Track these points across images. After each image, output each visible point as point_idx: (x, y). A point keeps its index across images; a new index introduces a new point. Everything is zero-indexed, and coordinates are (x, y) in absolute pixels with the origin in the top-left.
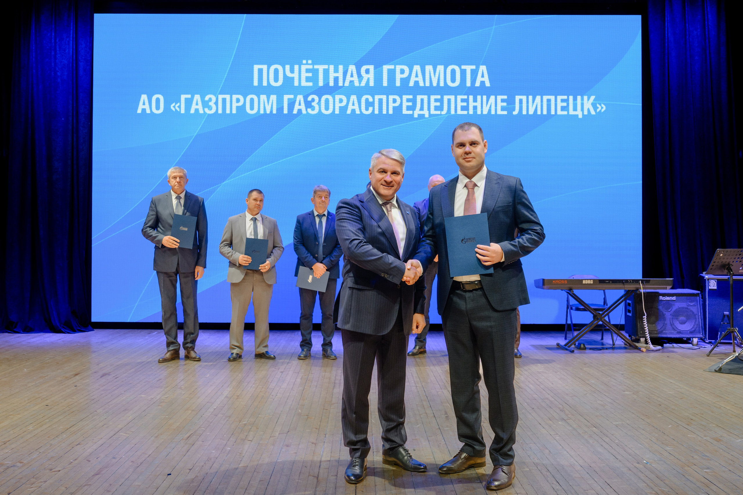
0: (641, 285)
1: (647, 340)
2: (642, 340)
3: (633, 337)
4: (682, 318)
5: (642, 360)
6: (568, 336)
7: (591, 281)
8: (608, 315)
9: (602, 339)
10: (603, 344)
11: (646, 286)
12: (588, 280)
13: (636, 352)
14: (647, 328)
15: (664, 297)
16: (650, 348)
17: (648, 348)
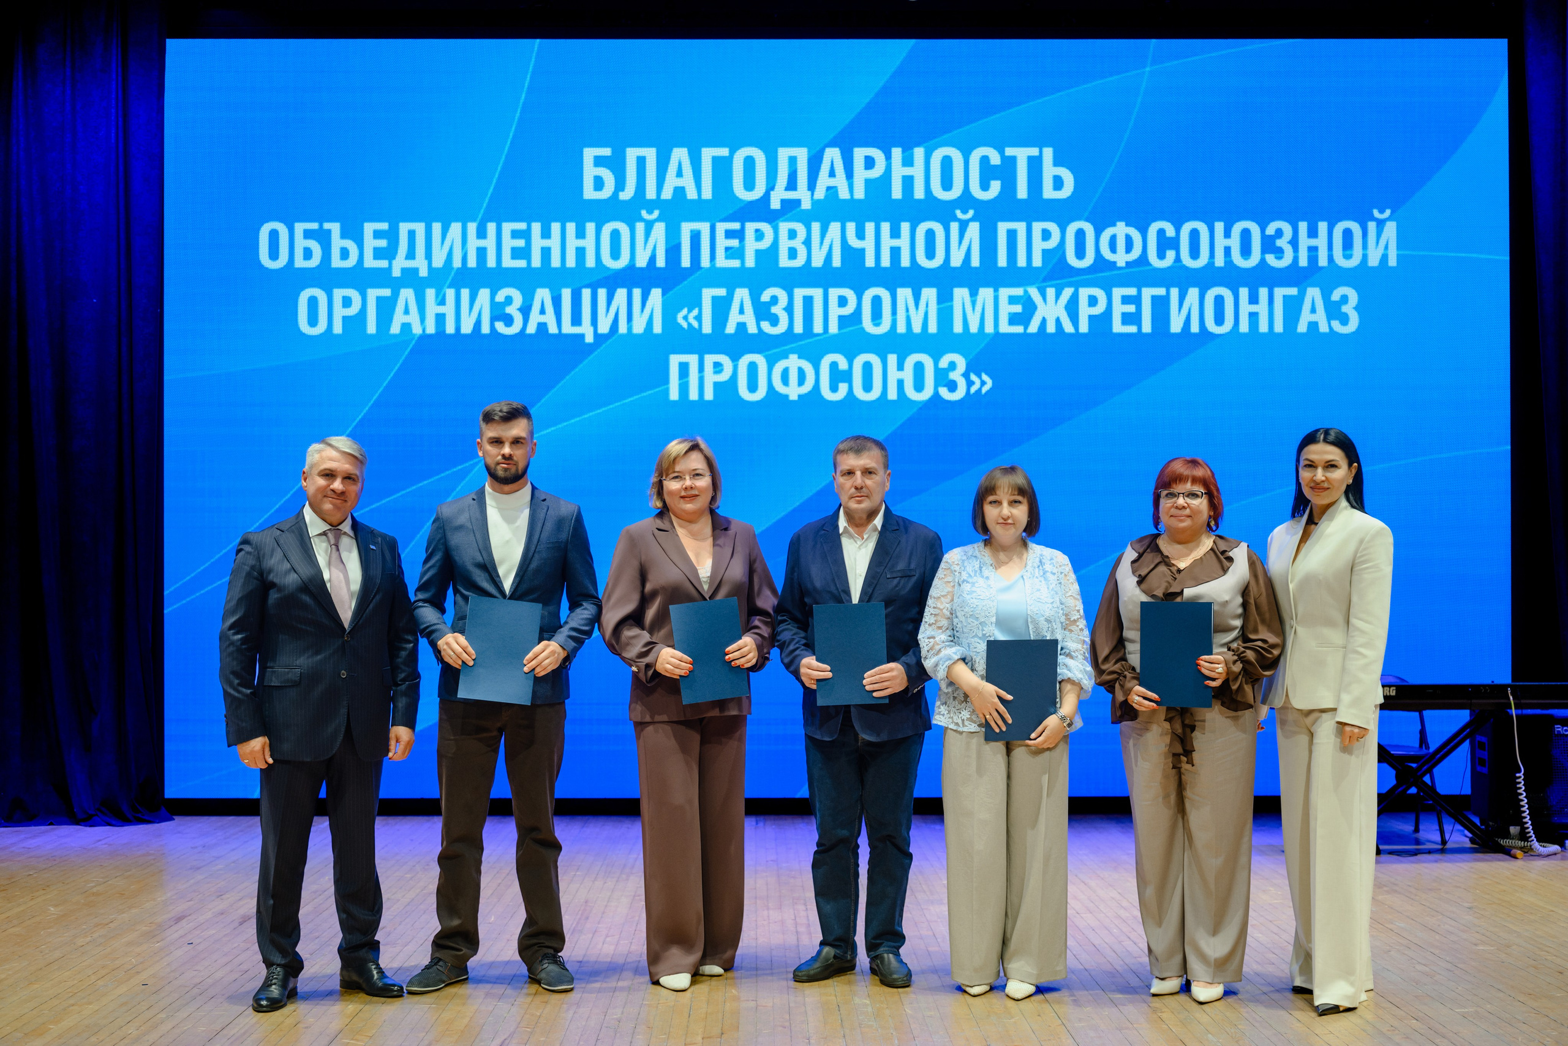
0: (1511, 698)
1: (1527, 831)
2: (1514, 830)
3: (1491, 823)
5: (1515, 876)
7: (1392, 689)
8: (1430, 771)
9: (1417, 830)
10: (1418, 842)
11: (1522, 701)
13: (1499, 860)
14: (1526, 801)
15: (1565, 728)
16: (1532, 849)
17: (1528, 851)
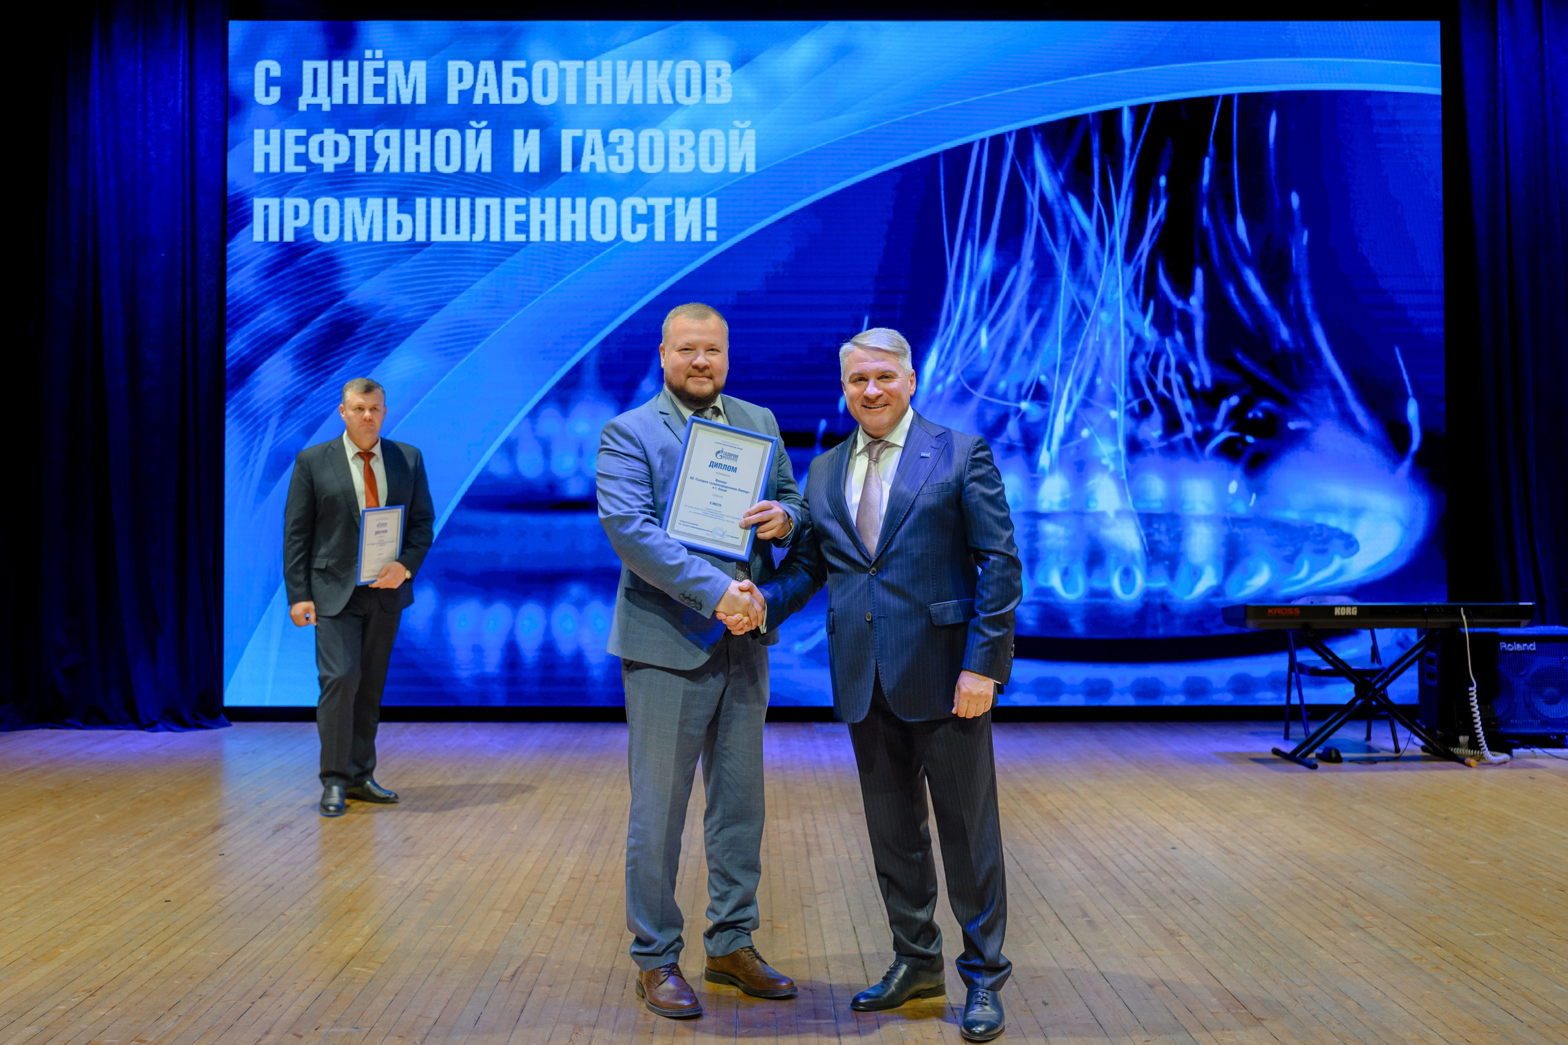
0: (1464, 617)
2: (1464, 739)
3: (1438, 732)
4: (1549, 690)
6: (1291, 730)
7: (1353, 608)
8: (1385, 686)
9: (1368, 738)
10: (1370, 749)
11: (1475, 620)
12: (1346, 606)
13: (1455, 768)
14: (1478, 713)
15: (1509, 645)
16: (1484, 758)
17: (1480, 758)
